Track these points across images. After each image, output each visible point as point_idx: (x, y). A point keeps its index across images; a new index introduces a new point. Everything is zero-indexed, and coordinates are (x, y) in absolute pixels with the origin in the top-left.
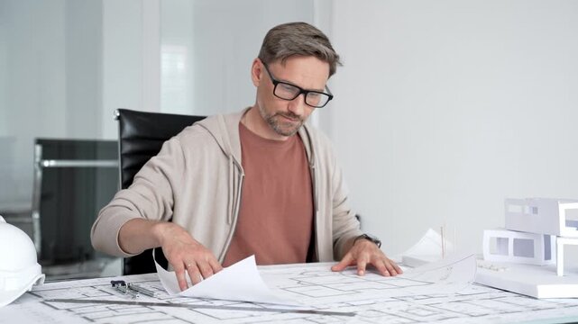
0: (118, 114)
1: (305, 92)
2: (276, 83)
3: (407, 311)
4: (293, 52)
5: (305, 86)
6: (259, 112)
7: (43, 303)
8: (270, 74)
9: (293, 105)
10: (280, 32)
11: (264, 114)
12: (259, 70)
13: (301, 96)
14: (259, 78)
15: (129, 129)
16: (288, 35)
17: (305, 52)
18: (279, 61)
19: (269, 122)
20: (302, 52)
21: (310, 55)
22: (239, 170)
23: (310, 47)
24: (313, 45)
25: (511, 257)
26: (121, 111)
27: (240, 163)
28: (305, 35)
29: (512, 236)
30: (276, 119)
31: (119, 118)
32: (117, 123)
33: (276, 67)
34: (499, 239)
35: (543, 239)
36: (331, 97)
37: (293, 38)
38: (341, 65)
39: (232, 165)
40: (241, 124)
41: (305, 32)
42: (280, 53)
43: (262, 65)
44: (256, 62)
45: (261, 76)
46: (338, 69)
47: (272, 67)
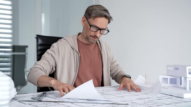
0: (36, 37)
1: (100, 29)
2: (91, 26)
3: (144, 103)
4: (97, 16)
5: (100, 27)
6: (84, 35)
7: (19, 102)
8: (88, 22)
9: (96, 33)
10: (92, 8)
11: (85, 36)
12: (84, 20)
13: (99, 31)
14: (84, 23)
15: (40, 41)
16: (95, 9)
17: (101, 16)
18: (92, 18)
19: (87, 38)
20: (100, 16)
21: (103, 17)
22: (78, 54)
23: (103, 14)
24: (104, 13)
25: (169, 84)
26: (37, 35)
27: (78, 51)
28: (101, 10)
29: (169, 77)
30: (89, 38)
31: (36, 38)
32: (36, 39)
33: (91, 20)
34: (164, 78)
35: (179, 78)
36: (108, 31)
37: (97, 11)
38: (112, 20)
39: (75, 52)
40: (77, 39)
41: (101, 9)
42: (92, 15)
43: (86, 19)
44: (83, 18)
45: (85, 23)
46: (111, 21)
47: (89, 20)
